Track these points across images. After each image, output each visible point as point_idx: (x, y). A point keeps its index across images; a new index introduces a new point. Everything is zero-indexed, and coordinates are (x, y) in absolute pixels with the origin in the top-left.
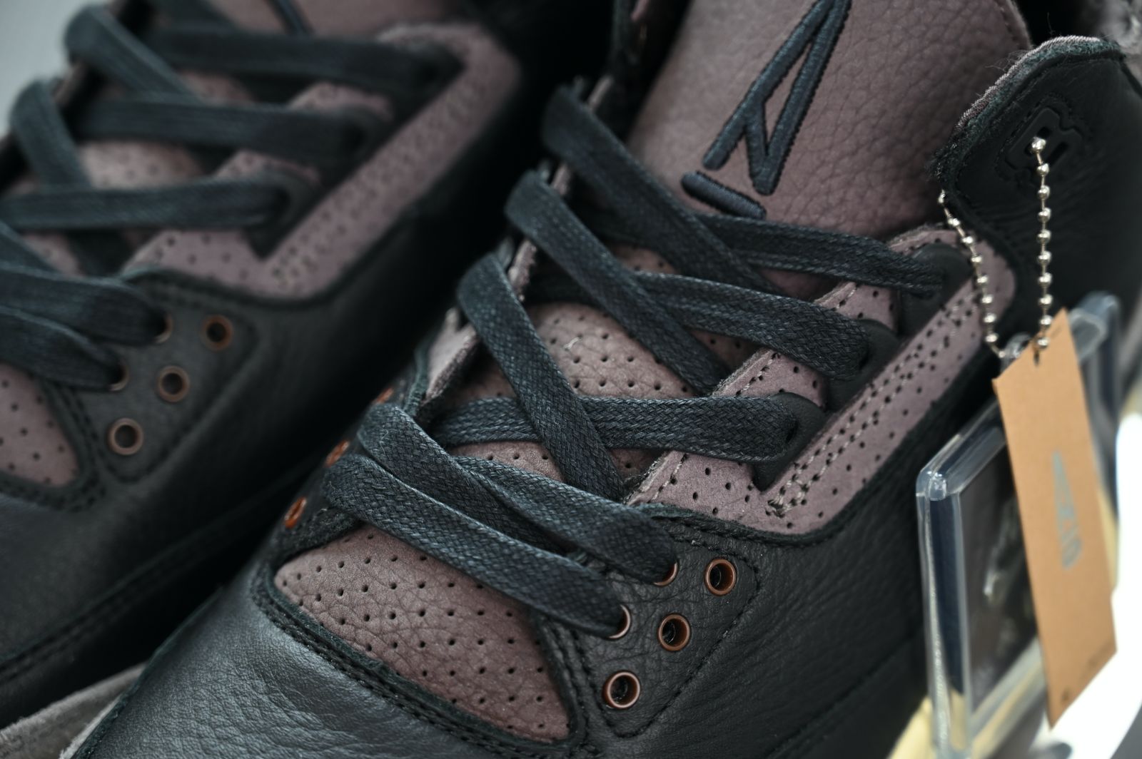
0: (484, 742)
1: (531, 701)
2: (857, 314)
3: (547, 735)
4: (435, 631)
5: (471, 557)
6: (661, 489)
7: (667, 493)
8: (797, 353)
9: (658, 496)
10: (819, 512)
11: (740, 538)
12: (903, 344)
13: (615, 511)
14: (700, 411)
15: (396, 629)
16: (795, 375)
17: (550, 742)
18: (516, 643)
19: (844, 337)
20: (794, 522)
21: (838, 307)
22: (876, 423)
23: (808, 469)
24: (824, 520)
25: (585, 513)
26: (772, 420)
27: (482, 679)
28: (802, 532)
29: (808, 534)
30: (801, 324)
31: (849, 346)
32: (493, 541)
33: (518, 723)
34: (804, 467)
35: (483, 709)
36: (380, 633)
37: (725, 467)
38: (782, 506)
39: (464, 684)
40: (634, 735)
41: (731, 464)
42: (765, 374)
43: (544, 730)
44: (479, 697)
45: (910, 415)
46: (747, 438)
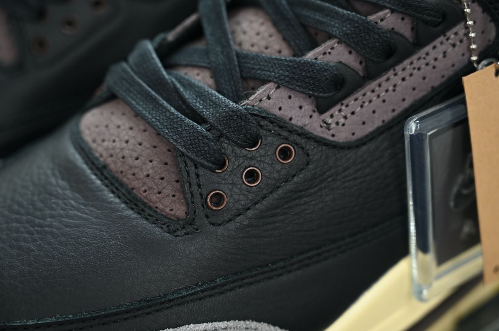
0: (141, 212)
1: (168, 196)
2: (391, 28)
3: (174, 215)
4: (131, 152)
5: (155, 117)
6: (261, 101)
7: (263, 104)
8: (350, 42)
9: (258, 104)
10: (352, 132)
11: (302, 136)
12: (417, 51)
13: (231, 106)
14: (291, 64)
15: (114, 148)
16: (349, 55)
17: (176, 219)
18: (168, 165)
19: (377, 37)
20: (336, 134)
21: (379, 21)
22: (394, 91)
23: (349, 108)
24: (355, 137)
25: (216, 105)
26: (326, 74)
27: (147, 180)
28: (341, 141)
29: (343, 143)
30: (355, 27)
31: (379, 42)
32: (167, 111)
33: (160, 206)
34: (347, 106)
35: (144, 195)
36: (107, 149)
37: (300, 97)
38: (330, 124)
39: (138, 181)
40: (220, 225)
41: (304, 96)
42: (332, 52)
43: (173, 212)
44: (143, 189)
45: (416, 91)
46: (311, 81)
